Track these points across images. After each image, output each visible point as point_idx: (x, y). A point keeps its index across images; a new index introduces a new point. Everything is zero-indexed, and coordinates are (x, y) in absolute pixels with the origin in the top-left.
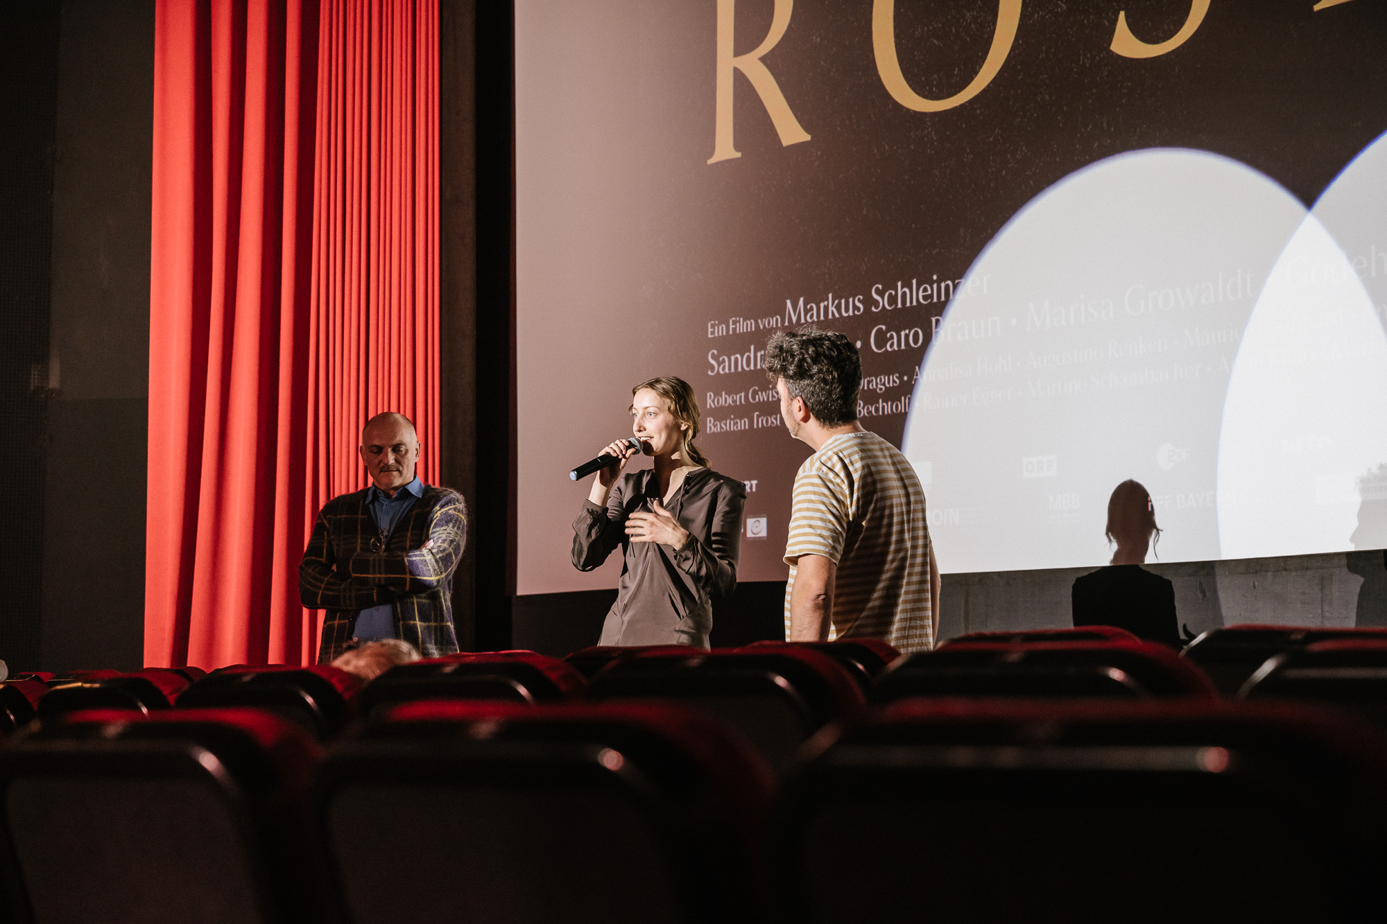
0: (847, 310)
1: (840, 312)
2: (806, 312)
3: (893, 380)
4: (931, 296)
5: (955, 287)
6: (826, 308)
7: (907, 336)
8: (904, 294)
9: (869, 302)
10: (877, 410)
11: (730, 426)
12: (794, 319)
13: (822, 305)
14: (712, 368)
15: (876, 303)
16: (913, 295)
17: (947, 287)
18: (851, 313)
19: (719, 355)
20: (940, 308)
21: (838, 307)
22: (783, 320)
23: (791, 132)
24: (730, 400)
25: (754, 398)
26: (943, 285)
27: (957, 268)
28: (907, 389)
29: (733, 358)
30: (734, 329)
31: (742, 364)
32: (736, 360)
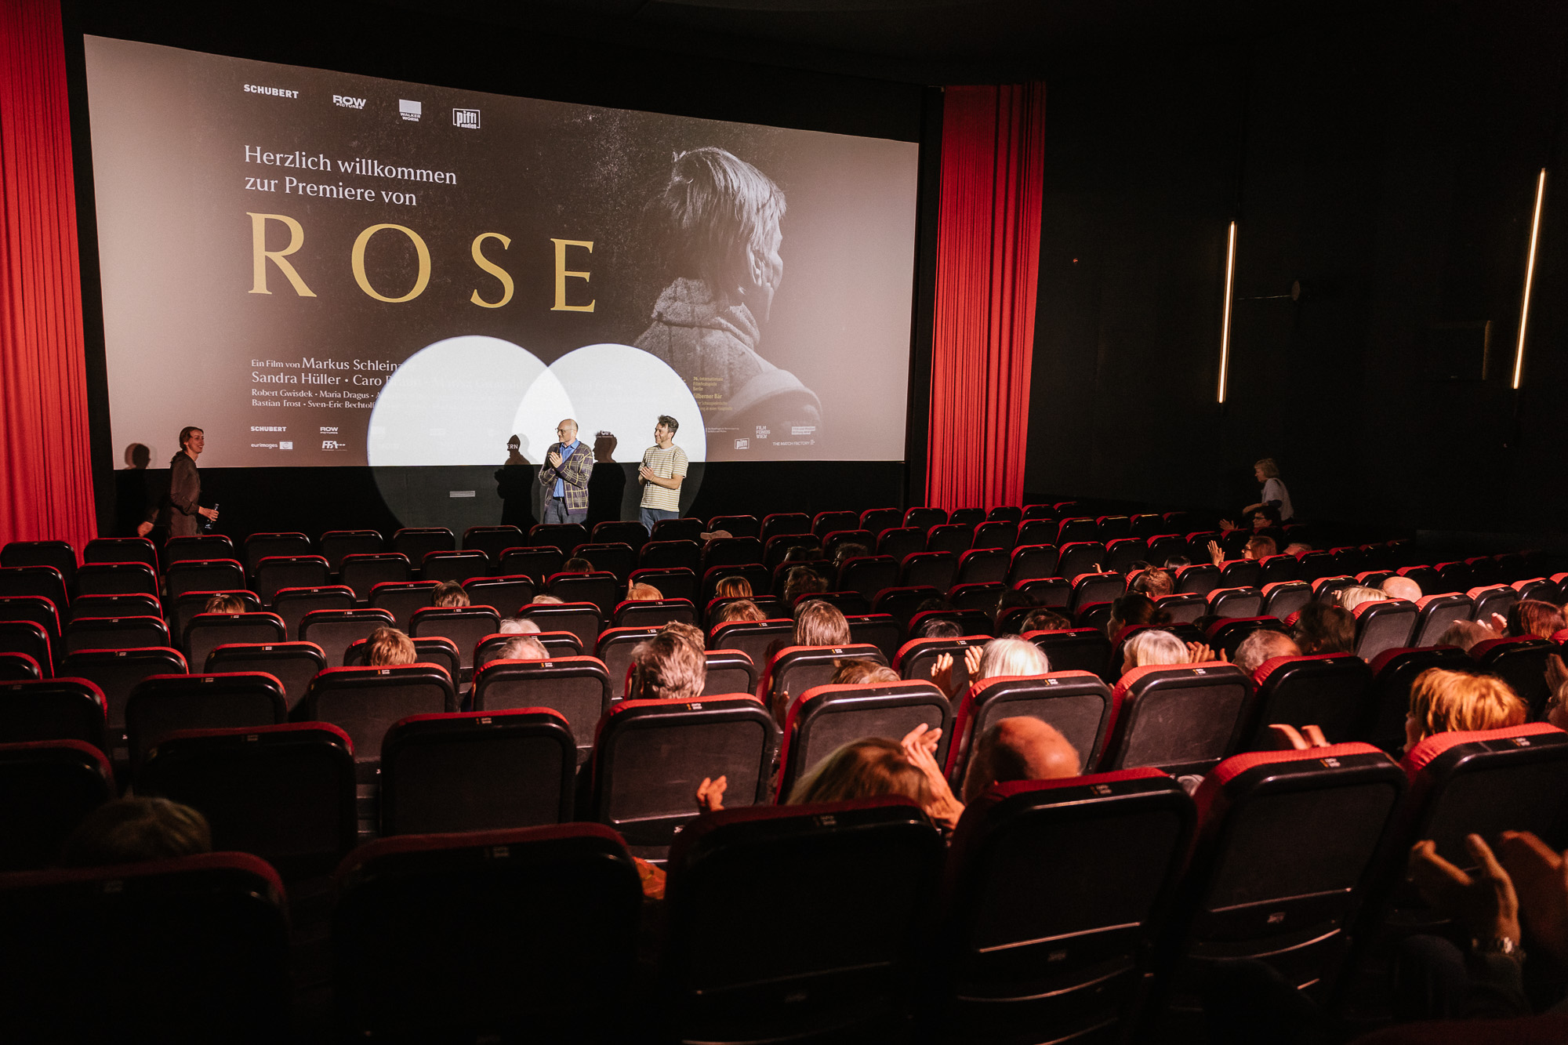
0: (340, 366)
1: (335, 366)
2: (315, 364)
3: (366, 396)
4: (386, 368)
5: (398, 367)
6: (328, 365)
7: (373, 381)
8: (371, 366)
9: (352, 365)
10: (357, 406)
11: (267, 404)
12: (308, 366)
13: (325, 363)
14: (256, 379)
15: (357, 367)
16: (378, 366)
17: (394, 366)
18: (342, 368)
19: (260, 374)
20: (391, 373)
21: (335, 365)
22: (301, 366)
23: (303, 290)
24: (267, 393)
25: (283, 394)
26: (392, 365)
27: (400, 359)
28: (374, 400)
29: (269, 377)
30: (270, 365)
31: (275, 379)
32: (271, 378)
